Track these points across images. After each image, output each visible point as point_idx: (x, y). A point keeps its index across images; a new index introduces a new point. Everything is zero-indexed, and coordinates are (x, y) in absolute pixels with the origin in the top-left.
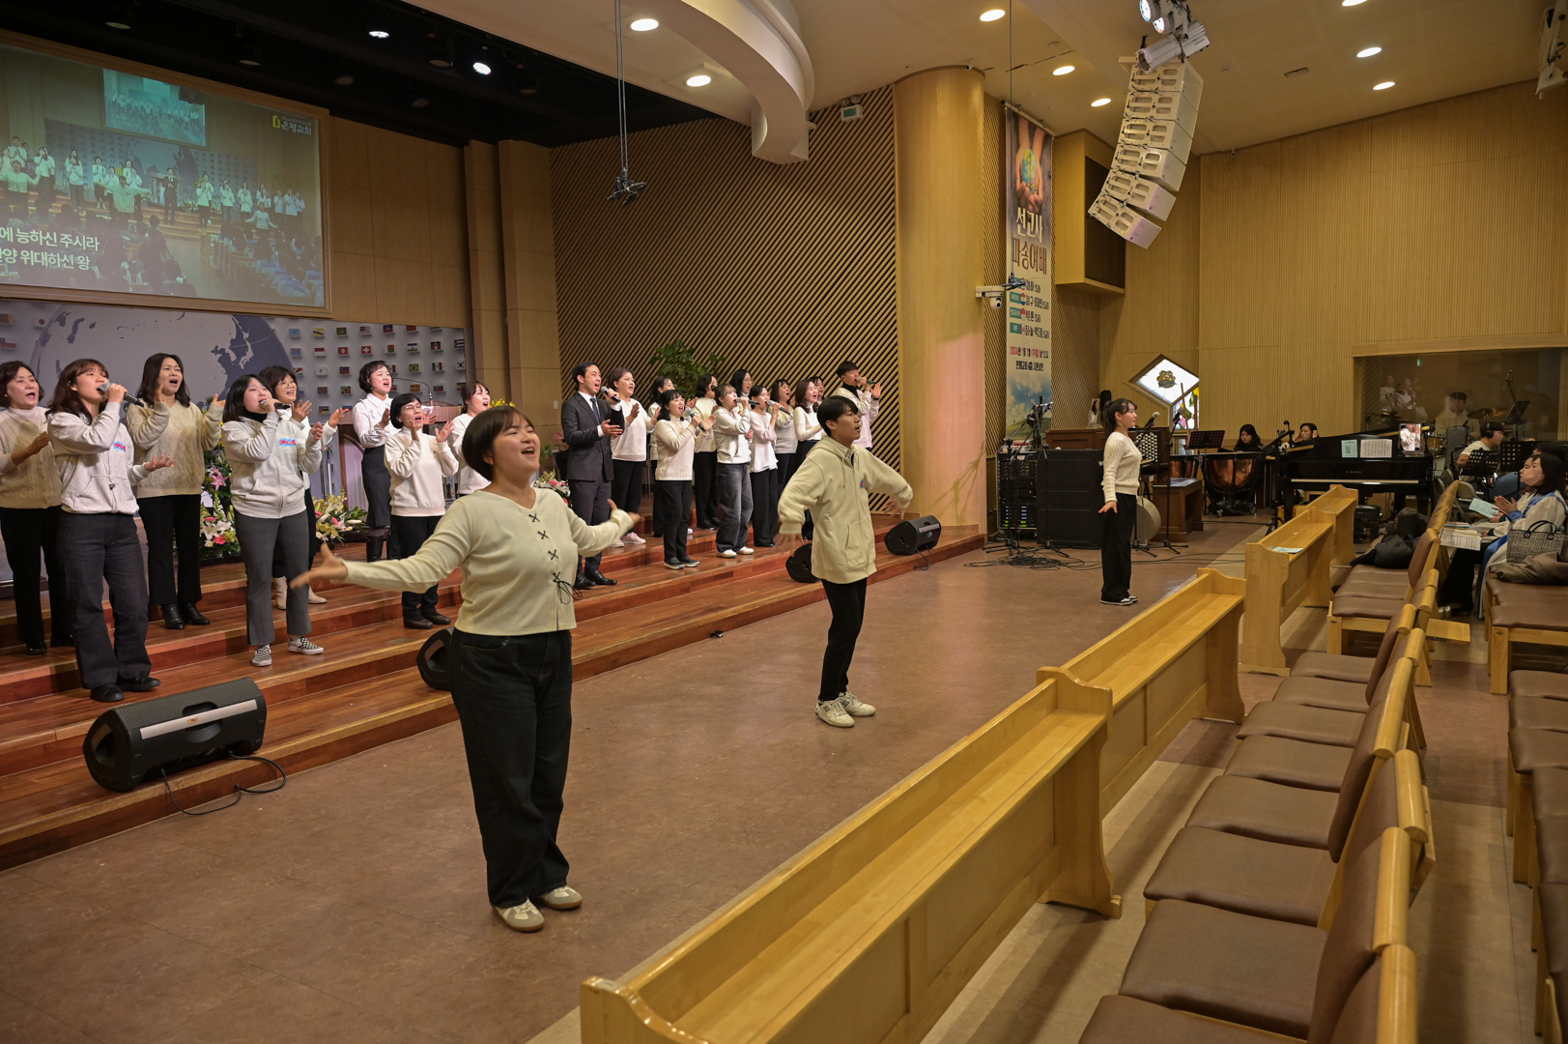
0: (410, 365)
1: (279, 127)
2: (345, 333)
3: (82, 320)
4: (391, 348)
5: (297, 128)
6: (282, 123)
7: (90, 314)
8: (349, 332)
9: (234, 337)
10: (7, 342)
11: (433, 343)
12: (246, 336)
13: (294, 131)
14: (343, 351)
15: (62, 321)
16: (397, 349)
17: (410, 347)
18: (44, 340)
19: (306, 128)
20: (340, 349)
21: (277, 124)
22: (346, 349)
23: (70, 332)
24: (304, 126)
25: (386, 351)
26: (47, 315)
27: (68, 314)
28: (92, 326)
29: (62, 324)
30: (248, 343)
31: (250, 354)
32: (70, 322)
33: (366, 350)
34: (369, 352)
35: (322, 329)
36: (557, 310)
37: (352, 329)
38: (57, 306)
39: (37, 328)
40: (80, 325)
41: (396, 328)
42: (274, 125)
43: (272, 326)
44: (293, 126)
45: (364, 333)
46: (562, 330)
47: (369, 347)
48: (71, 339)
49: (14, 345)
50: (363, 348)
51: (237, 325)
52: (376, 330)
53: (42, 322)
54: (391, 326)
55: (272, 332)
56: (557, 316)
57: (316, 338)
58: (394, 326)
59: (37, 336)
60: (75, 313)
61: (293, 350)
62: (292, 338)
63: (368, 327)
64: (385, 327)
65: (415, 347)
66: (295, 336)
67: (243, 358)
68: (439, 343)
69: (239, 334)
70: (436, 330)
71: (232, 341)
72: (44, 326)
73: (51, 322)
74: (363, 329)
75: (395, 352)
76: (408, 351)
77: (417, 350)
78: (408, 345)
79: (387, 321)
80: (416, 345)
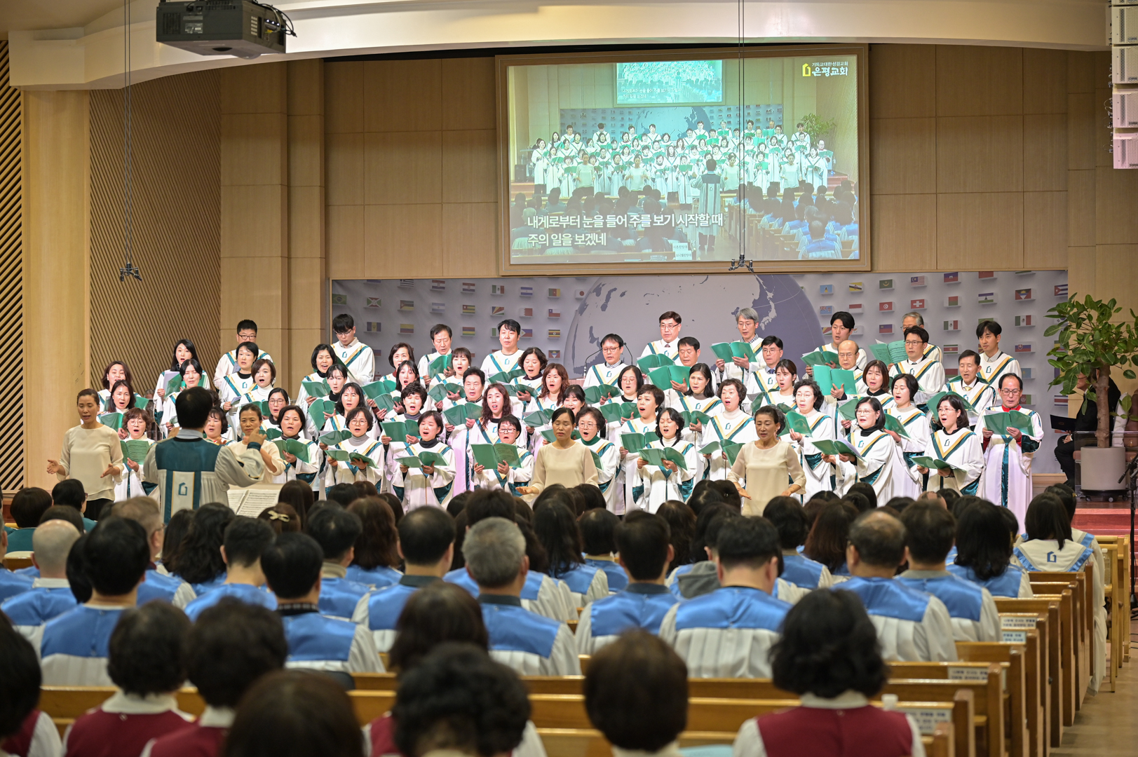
1: (809, 75)
2: (891, 286)
3: (615, 289)
4: (953, 301)
5: (831, 71)
6: (813, 69)
7: (621, 284)
8: (896, 285)
9: (757, 297)
10: (554, 312)
11: (1018, 292)
12: (770, 295)
13: (827, 75)
14: (887, 306)
15: (598, 291)
17: (983, 298)
18: (581, 310)
19: (842, 68)
20: (882, 305)
21: (807, 73)
22: (890, 304)
23: (603, 301)
24: (839, 67)
25: (946, 304)
26: (585, 287)
27: (604, 285)
28: (623, 295)
29: (598, 295)
30: (772, 304)
31: (773, 314)
32: (604, 292)
33: (918, 304)
34: (922, 306)
35: (860, 283)
37: (899, 282)
38: (595, 279)
39: (578, 299)
40: (613, 294)
41: (961, 277)
42: (804, 75)
43: (800, 284)
44: (826, 71)
45: (916, 284)
47: (922, 301)
48: (604, 308)
49: (558, 315)
50: (913, 302)
51: (761, 286)
52: (933, 280)
53: (582, 293)
54: (955, 275)
55: (800, 291)
57: (852, 293)
58: (959, 273)
59: (577, 306)
60: (609, 284)
61: (822, 309)
62: (823, 295)
63: (923, 277)
64: (947, 276)
65: (989, 298)
66: (826, 292)
67: (765, 319)
68: (1028, 291)
69: (763, 294)
70: (1025, 274)
71: (755, 302)
72: (584, 297)
73: (589, 293)
74: (914, 280)
75: (959, 304)
76: (980, 302)
77: (992, 301)
78: (980, 295)
79: (951, 268)
80: (992, 294)
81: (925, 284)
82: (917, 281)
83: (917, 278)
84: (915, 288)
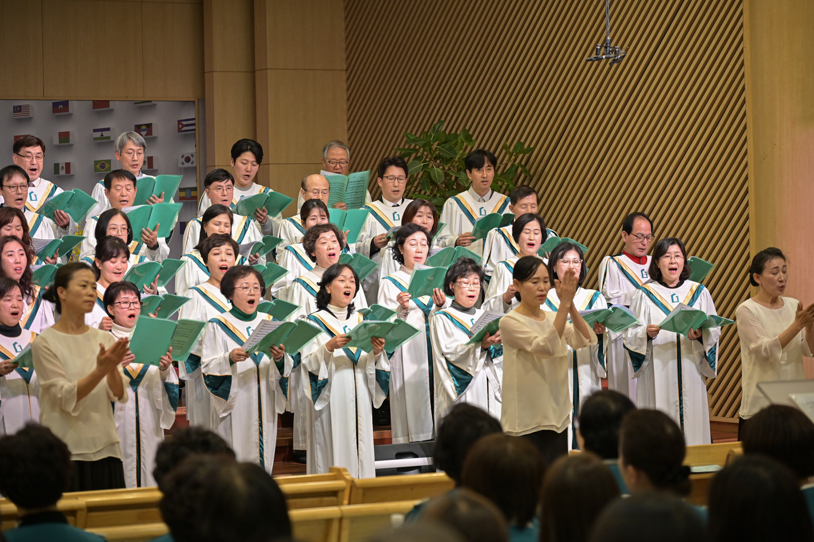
0: (96, 162)
11: (138, 127)
16: (74, 138)
17: (98, 134)
25: (56, 141)
36: (345, 68)
41: (74, 106)
45: (20, 116)
46: (351, 100)
52: (40, 111)
54: (66, 104)
56: (344, 76)
58: (69, 102)
63: (28, 106)
64: (55, 105)
65: (106, 134)
68: (149, 126)
70: (145, 105)
74: (18, 109)
75: (71, 142)
76: (95, 139)
77: (109, 138)
78: (95, 131)
79: (61, 96)
80: (108, 129)
81: (31, 115)
82: (20, 111)
83: (20, 107)
84: (19, 120)
